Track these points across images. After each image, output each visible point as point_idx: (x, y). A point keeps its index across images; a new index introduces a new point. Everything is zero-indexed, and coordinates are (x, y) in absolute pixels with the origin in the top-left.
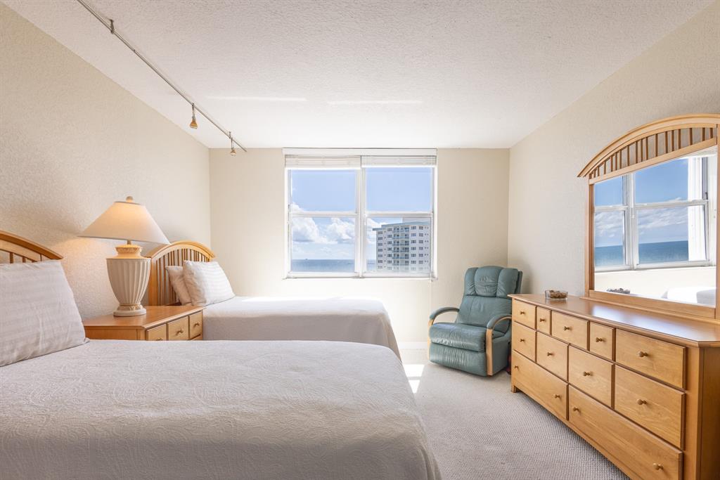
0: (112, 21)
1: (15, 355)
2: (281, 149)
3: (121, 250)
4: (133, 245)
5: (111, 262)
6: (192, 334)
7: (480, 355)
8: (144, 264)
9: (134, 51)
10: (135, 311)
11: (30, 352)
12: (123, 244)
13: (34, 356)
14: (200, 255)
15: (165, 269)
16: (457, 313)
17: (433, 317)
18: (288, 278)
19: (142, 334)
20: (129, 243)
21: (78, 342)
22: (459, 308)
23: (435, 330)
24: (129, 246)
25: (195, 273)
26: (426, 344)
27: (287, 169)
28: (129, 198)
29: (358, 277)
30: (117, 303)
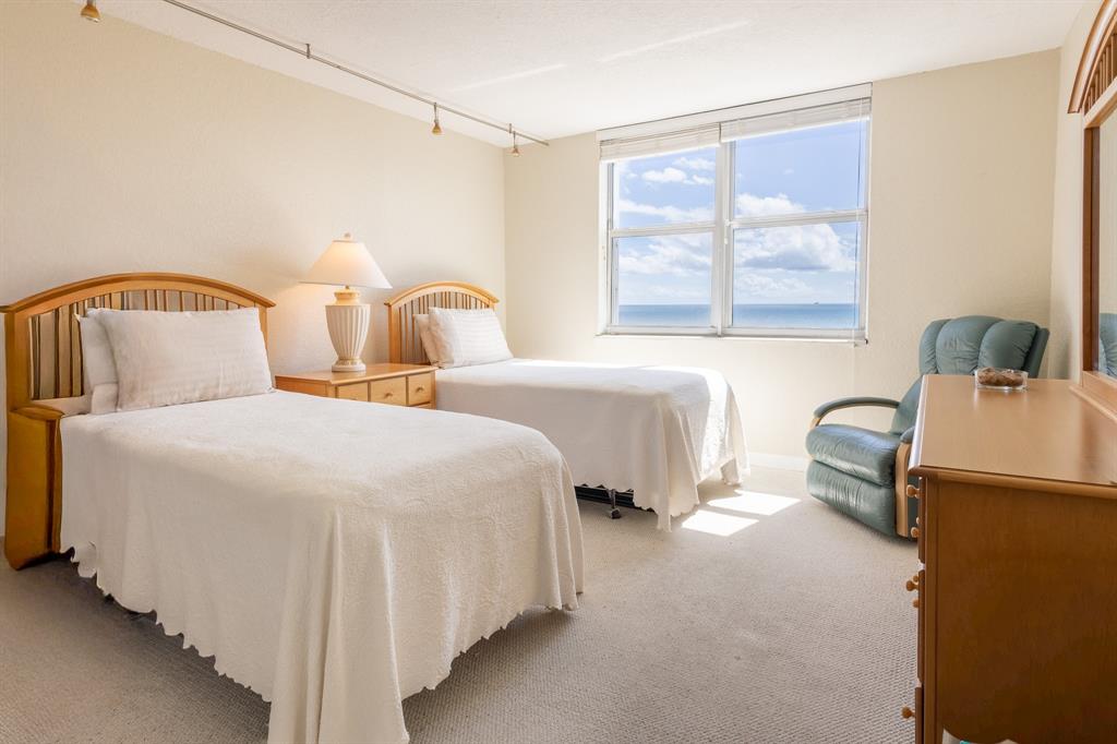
0: (308, 45)
1: (197, 395)
2: (593, 134)
3: (340, 296)
4: (352, 290)
5: (329, 309)
6: (412, 399)
7: (882, 493)
8: (357, 312)
9: (338, 67)
10: (350, 366)
11: (210, 395)
12: (342, 289)
13: (215, 398)
14: (473, 300)
15: (413, 319)
16: (893, 411)
17: (822, 413)
18: (606, 333)
19: (331, 391)
20: (347, 287)
21: (261, 391)
22: (899, 400)
23: (820, 436)
24: (348, 291)
25: (441, 324)
26: (804, 461)
27: (604, 164)
28: (347, 235)
29: (715, 335)
30: (336, 357)
